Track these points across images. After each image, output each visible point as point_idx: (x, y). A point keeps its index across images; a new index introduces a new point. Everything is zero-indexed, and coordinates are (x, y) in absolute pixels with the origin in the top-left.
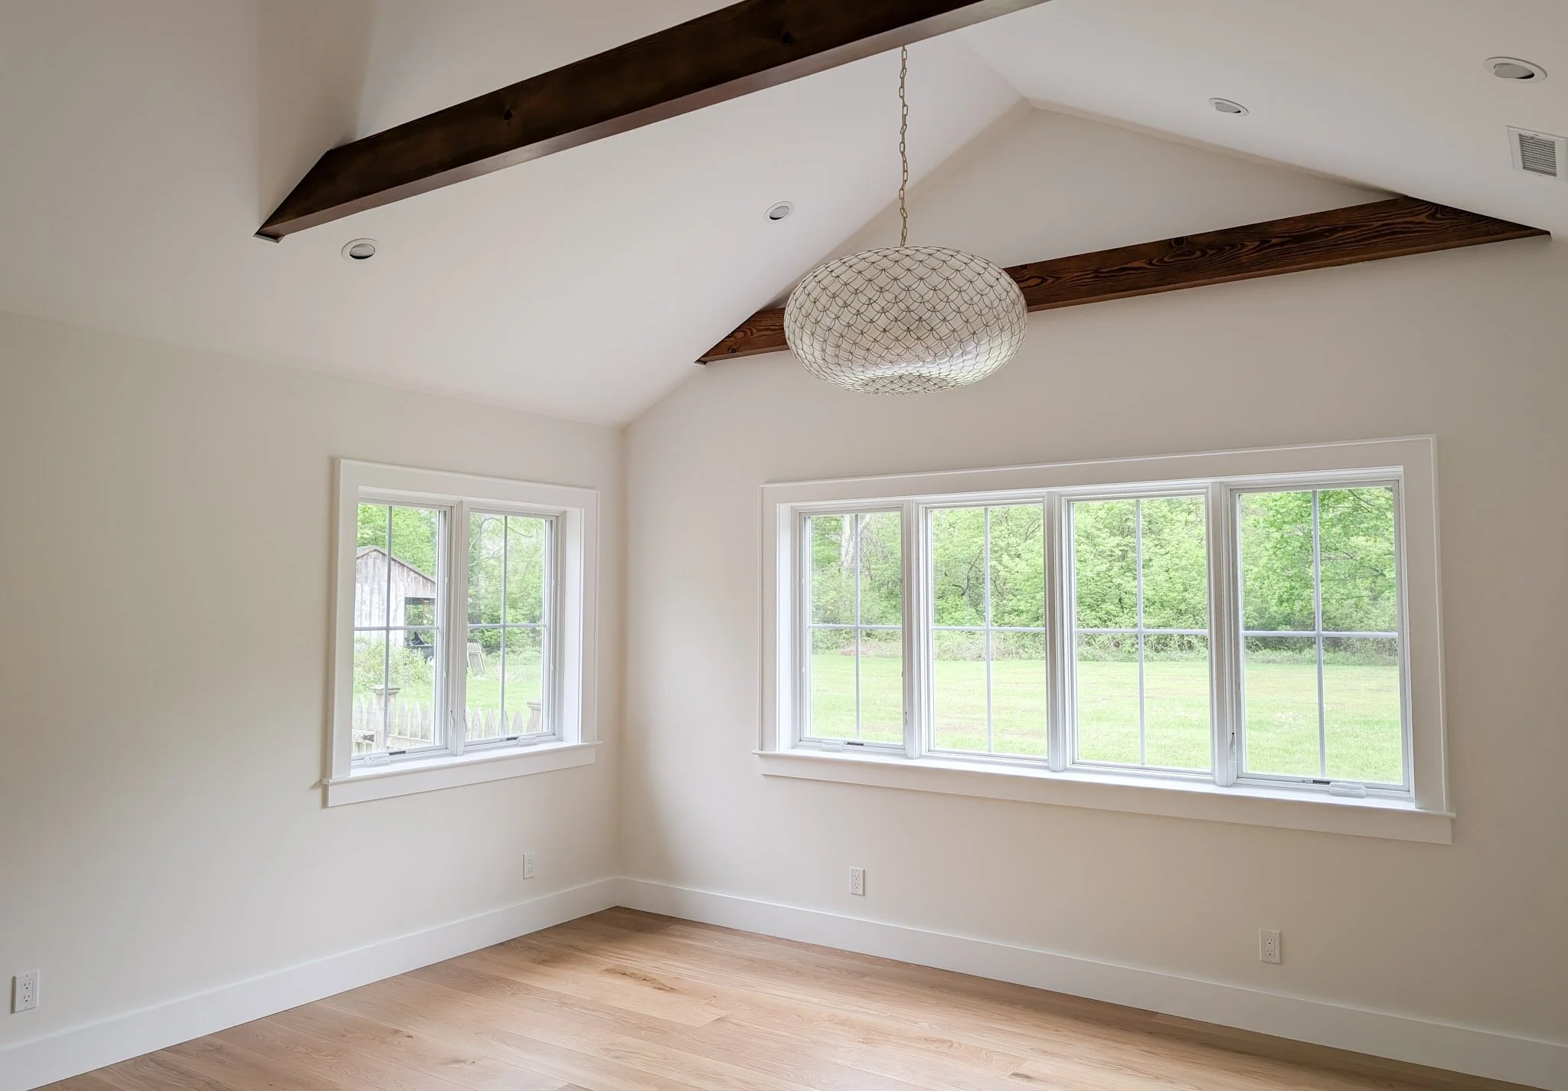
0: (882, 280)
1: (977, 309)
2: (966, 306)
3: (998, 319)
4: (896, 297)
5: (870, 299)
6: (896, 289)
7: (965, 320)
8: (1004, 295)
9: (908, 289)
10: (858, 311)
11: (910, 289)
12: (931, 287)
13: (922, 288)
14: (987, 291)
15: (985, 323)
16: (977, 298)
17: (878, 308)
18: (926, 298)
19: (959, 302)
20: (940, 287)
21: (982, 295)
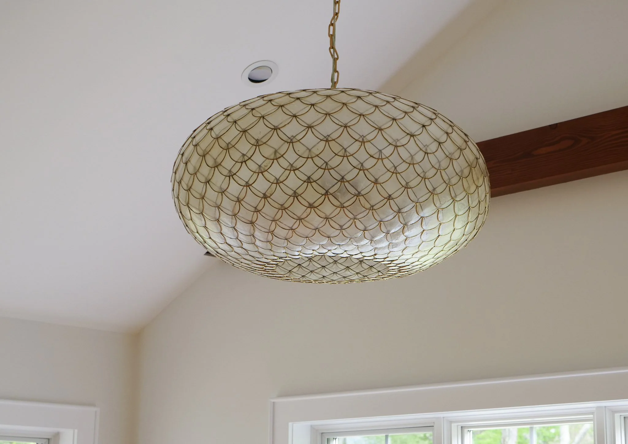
0: (261, 130)
1: (389, 166)
2: (372, 161)
3: (424, 178)
4: (276, 152)
5: (244, 155)
6: (275, 142)
7: (373, 180)
8: (433, 147)
9: (291, 141)
10: (230, 171)
11: (294, 140)
12: (322, 137)
13: (310, 140)
14: (404, 141)
15: (404, 183)
16: (388, 151)
17: (254, 167)
18: (316, 151)
19: (362, 156)
20: (334, 136)
21: (396, 147)
